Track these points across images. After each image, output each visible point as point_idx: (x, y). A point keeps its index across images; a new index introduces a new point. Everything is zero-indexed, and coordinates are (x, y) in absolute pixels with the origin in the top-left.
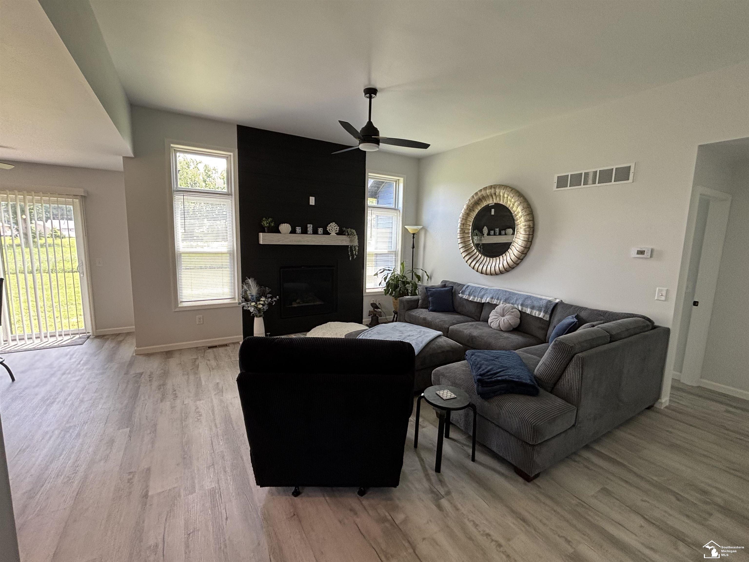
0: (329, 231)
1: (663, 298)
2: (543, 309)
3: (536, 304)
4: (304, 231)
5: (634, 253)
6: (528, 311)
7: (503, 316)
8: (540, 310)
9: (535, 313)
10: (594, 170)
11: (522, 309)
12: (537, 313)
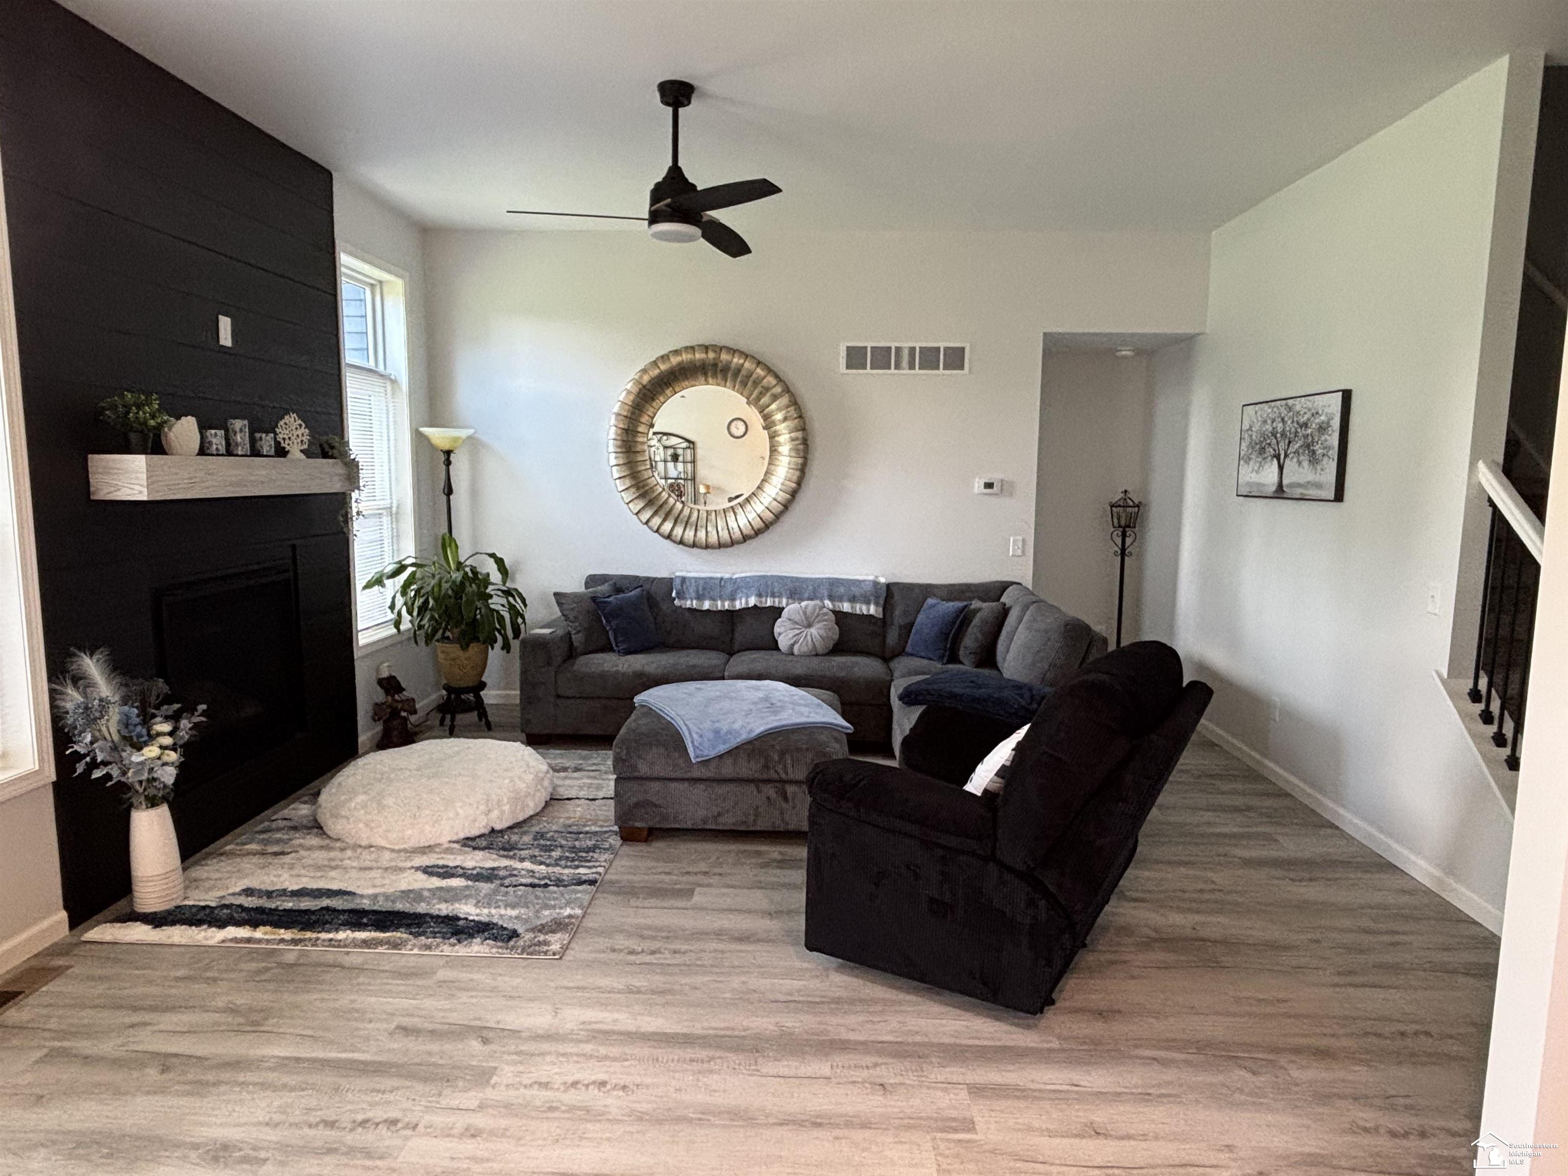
0: (283, 444)
1: (1019, 552)
2: (872, 598)
3: (855, 590)
4: (231, 447)
5: (978, 486)
6: (846, 607)
7: (809, 626)
8: (868, 603)
9: (861, 609)
10: (911, 344)
11: (834, 606)
12: (864, 608)
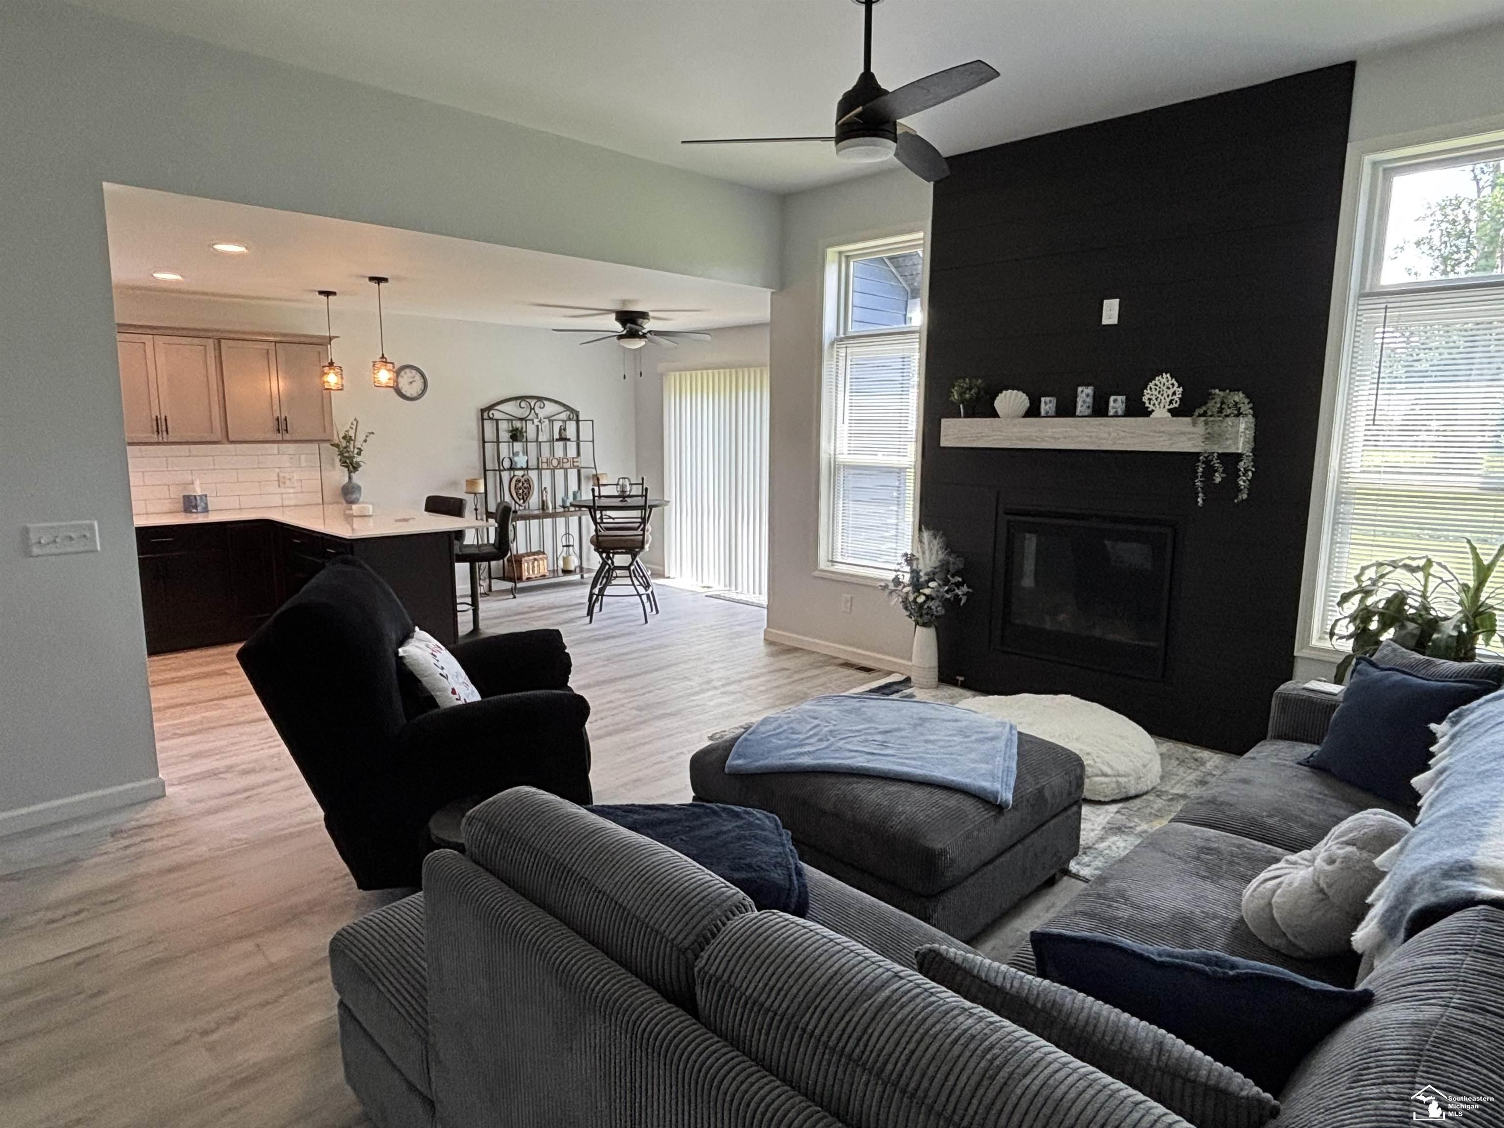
0: (1147, 405)
4: (1066, 409)
